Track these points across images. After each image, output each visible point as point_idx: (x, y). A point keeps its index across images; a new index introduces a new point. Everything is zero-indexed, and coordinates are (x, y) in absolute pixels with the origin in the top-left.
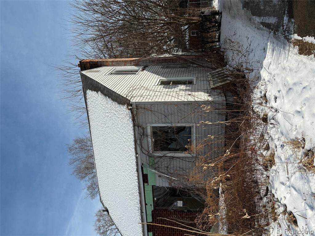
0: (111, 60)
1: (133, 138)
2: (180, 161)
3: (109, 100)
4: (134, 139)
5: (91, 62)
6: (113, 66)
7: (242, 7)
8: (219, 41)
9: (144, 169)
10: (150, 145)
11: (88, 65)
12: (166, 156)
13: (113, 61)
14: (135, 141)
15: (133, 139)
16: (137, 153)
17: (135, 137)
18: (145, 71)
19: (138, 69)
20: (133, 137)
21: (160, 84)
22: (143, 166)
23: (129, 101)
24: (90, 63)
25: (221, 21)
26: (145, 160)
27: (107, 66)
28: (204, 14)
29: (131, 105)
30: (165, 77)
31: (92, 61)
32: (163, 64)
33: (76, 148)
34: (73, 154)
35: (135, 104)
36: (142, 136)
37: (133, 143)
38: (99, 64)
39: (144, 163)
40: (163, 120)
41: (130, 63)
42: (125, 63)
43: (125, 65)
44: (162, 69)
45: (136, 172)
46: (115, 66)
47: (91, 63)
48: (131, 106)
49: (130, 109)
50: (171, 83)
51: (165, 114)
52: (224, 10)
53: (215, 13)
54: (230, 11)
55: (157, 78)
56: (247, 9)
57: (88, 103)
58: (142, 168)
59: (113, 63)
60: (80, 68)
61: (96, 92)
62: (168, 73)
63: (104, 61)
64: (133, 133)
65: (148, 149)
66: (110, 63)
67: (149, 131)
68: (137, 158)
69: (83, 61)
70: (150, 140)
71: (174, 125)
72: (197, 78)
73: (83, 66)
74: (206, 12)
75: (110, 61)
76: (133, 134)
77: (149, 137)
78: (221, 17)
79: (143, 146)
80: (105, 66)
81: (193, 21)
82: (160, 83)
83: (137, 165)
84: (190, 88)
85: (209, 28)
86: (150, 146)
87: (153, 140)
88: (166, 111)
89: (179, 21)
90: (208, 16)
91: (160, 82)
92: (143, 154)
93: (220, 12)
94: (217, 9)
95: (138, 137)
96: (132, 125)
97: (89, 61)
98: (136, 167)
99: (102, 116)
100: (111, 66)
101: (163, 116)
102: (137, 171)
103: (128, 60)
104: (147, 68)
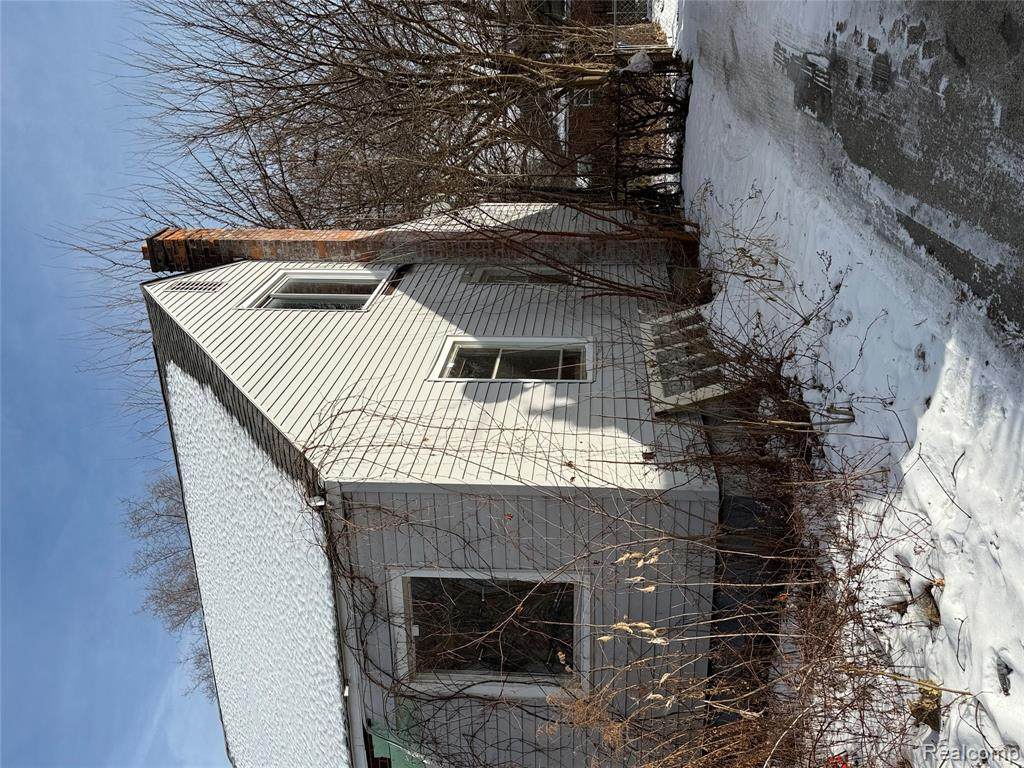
0: (269, 239)
1: (331, 621)
2: (525, 715)
3: (240, 430)
4: (333, 624)
5: (192, 241)
6: (277, 261)
7: (791, 98)
8: (677, 166)
9: (376, 741)
10: (402, 648)
11: (182, 252)
12: (468, 696)
13: (278, 242)
14: (340, 633)
15: (329, 623)
16: (345, 681)
17: (337, 617)
18: (397, 292)
19: (373, 278)
20: (329, 613)
21: (453, 374)
22: (369, 732)
23: (315, 473)
24: (187, 247)
25: (687, 98)
26: (377, 706)
27: (253, 260)
28: (626, 69)
29: (323, 494)
30: (474, 335)
31: (196, 237)
32: (469, 260)
33: (158, 515)
34: (146, 536)
35: (338, 491)
36: (370, 617)
37: (331, 638)
38: (224, 252)
39: (378, 720)
40: (458, 558)
41: (346, 252)
42: (326, 252)
43: (324, 259)
44: (463, 285)
45: (344, 747)
46: (284, 260)
47: (191, 246)
48: (323, 496)
49: (320, 509)
50: (498, 360)
51: (467, 532)
52: (703, 58)
53: (664, 61)
54: (732, 83)
55: (443, 337)
56: (820, 119)
57: (175, 410)
58: (368, 739)
59: (279, 251)
60: (149, 262)
61: (196, 384)
62: (488, 310)
63: (241, 242)
64: (330, 599)
65: (394, 664)
66: (267, 250)
67: (398, 597)
68: (346, 700)
69: (160, 238)
70: (403, 635)
71: (501, 575)
72: (599, 345)
73: (161, 255)
74: (632, 60)
75: (266, 243)
76: (331, 605)
77: (399, 620)
78: (690, 81)
79: (372, 652)
80: (245, 259)
81: (585, 78)
82: (451, 365)
83: (348, 724)
84: (570, 402)
85: (644, 119)
86: (399, 657)
87: (416, 631)
88: (471, 522)
89: (533, 75)
90: (639, 74)
91: (454, 355)
92: (373, 685)
93: (684, 60)
94: (670, 43)
95: (352, 621)
96: (324, 569)
97: (185, 241)
98: (343, 729)
99: (221, 478)
100: (269, 260)
101: (456, 544)
102: (349, 742)
103: (336, 238)
104: (407, 279)
